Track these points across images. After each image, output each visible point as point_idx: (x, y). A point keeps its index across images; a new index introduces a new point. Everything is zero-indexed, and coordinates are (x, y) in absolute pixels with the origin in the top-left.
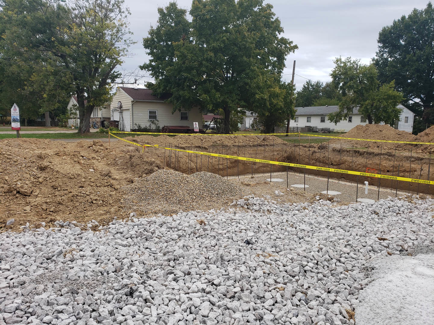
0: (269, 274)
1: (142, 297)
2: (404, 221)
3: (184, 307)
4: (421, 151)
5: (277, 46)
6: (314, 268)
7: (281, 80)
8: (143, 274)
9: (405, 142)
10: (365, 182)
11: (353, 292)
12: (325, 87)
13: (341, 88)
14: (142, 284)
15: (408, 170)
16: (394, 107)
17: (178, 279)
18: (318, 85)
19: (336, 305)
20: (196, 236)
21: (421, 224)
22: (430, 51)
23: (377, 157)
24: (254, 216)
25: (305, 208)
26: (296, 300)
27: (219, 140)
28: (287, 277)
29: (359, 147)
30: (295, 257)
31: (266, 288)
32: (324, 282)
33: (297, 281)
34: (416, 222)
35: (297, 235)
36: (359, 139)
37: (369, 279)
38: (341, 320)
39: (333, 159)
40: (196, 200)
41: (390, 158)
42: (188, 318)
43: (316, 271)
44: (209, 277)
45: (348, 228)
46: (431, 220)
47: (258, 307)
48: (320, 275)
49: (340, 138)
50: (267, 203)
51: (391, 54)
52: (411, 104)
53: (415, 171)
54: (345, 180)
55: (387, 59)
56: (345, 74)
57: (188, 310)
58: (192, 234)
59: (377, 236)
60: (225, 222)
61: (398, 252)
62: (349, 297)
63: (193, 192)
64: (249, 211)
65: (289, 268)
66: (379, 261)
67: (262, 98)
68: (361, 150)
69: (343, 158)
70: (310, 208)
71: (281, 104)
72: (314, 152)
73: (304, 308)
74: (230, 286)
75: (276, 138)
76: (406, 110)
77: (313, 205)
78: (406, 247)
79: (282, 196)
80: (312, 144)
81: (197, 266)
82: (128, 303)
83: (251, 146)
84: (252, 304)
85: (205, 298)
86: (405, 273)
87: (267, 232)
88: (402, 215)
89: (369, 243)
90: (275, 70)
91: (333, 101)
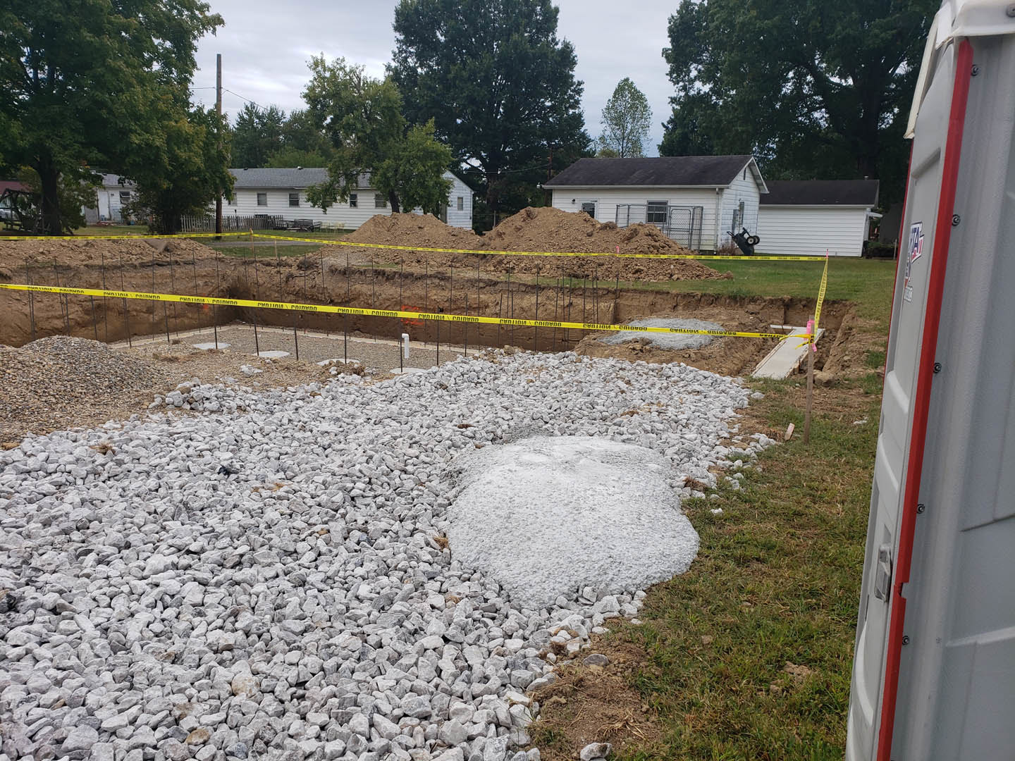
0: (291, 515)
1: (42, 606)
2: (488, 394)
3: (146, 600)
4: (493, 268)
5: (170, 11)
6: (367, 489)
7: (191, 100)
8: (21, 567)
9: (467, 251)
10: (404, 335)
11: (437, 512)
12: (290, 121)
13: (329, 127)
14: (27, 584)
15: (475, 306)
16: (438, 177)
17: (109, 559)
18: (273, 116)
19: (418, 536)
20: (102, 478)
21: (514, 395)
22: (492, 61)
23: (419, 283)
24: (218, 421)
25: (314, 395)
26: (351, 544)
27: (42, 253)
28: (327, 513)
29: (382, 262)
30: (329, 479)
31: (295, 536)
32: (389, 508)
33: (344, 516)
34: (507, 393)
35: (316, 443)
36: (382, 247)
37: (457, 488)
38: (430, 553)
39: (333, 290)
40: (59, 405)
41: (442, 283)
42: (164, 615)
43: (372, 493)
44: (177, 542)
45: (404, 419)
46: (526, 387)
47: (292, 568)
48: (380, 500)
49: (343, 243)
50: (233, 394)
51: (421, 57)
52: (466, 169)
53: (487, 307)
54: (363, 335)
55: (414, 70)
56: (334, 95)
57: (160, 604)
58: (91, 477)
59: (454, 422)
60: (159, 441)
61: (490, 443)
62: (433, 521)
63: (46, 388)
64: (196, 414)
65: (324, 498)
66: (468, 458)
67: (147, 144)
68: (387, 269)
69: (353, 288)
70: (323, 392)
71: (199, 161)
72: (291, 276)
73: (369, 552)
74: (226, 548)
75: (196, 244)
76: (458, 183)
77: (327, 387)
78: (499, 432)
79: (258, 375)
80: (284, 258)
81: (137, 530)
82: (14, 623)
83: (135, 267)
84: (279, 566)
85: (185, 577)
86: (507, 467)
87: (258, 448)
88: (484, 385)
89: (446, 434)
90: (172, 73)
91: (313, 156)
